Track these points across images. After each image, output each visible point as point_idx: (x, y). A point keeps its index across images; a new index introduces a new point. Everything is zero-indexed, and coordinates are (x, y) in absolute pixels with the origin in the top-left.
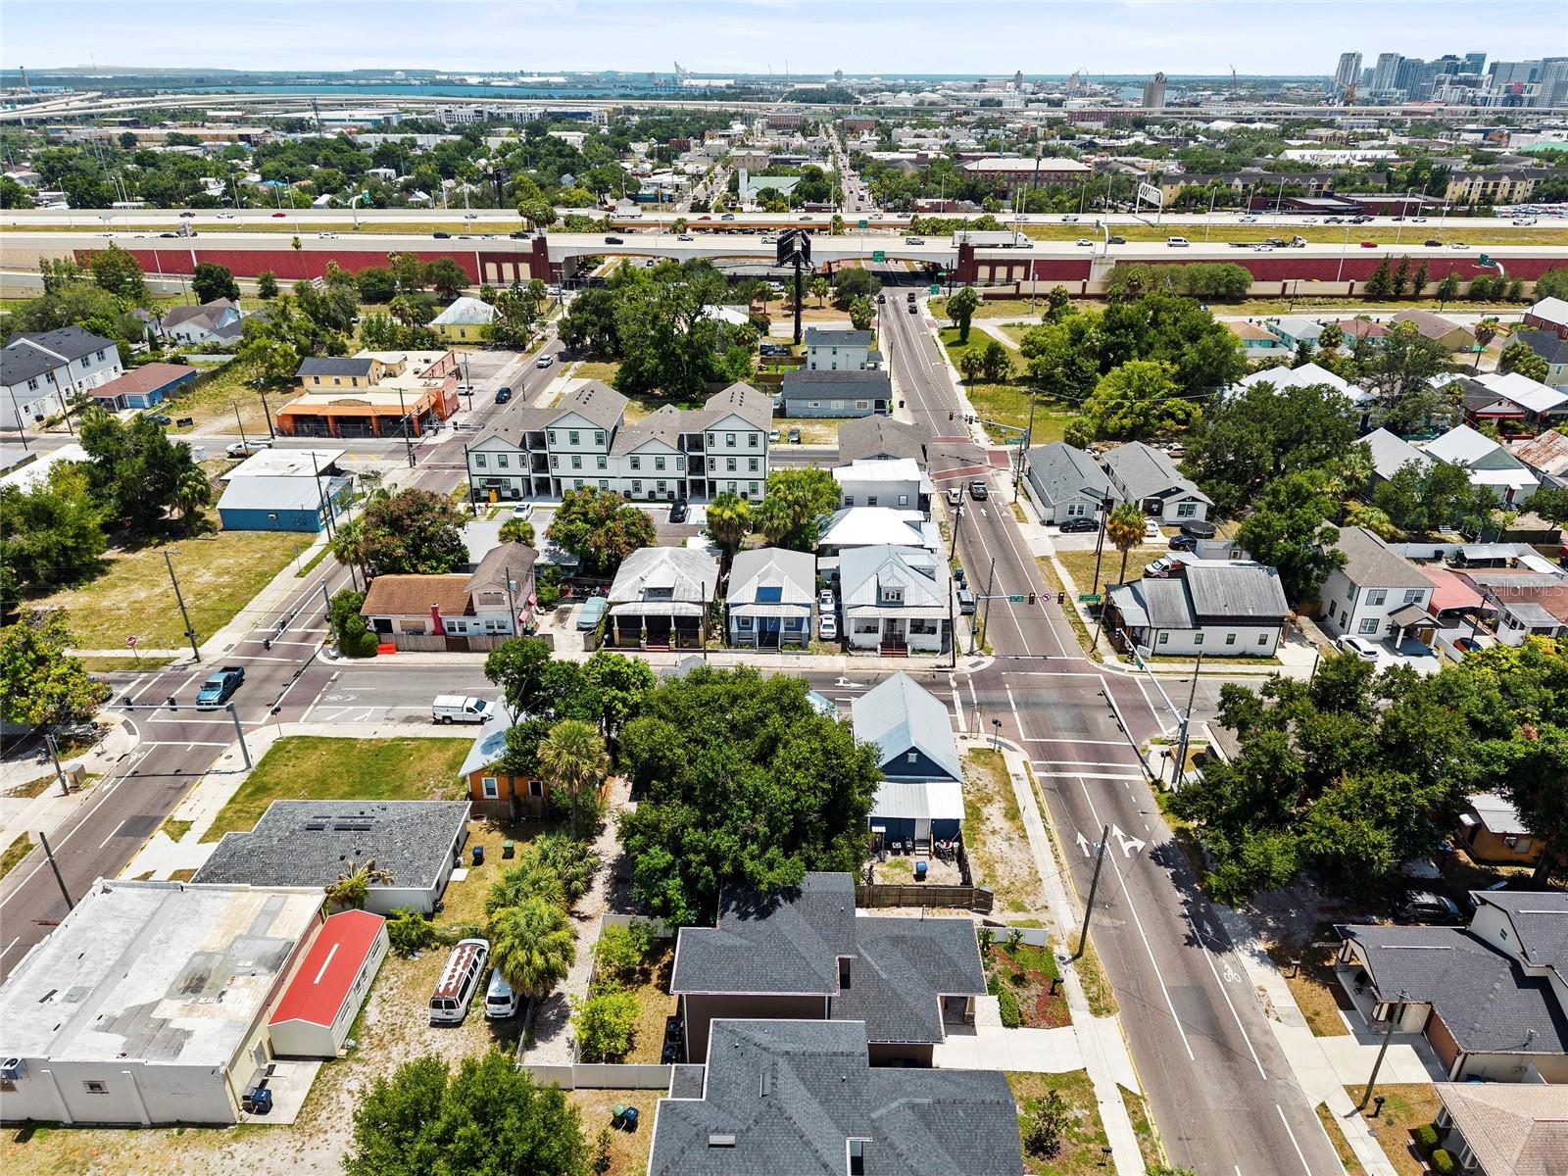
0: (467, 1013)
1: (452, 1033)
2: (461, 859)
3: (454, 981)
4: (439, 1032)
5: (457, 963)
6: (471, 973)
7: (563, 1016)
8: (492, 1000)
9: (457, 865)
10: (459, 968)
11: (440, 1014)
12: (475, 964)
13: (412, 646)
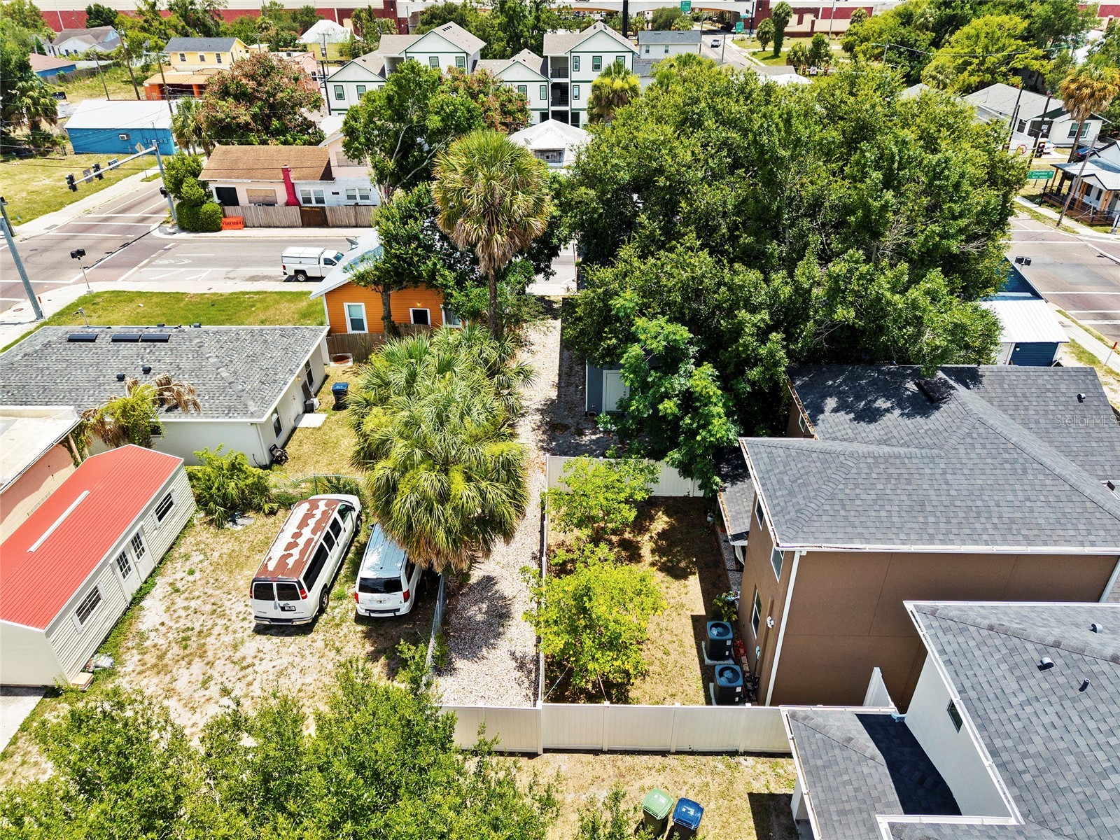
0: (322, 610)
1: (294, 644)
2: (315, 401)
3: (296, 552)
4: (269, 643)
5: (304, 523)
6: (328, 539)
7: (500, 615)
8: (367, 586)
9: (309, 409)
10: (307, 533)
11: (271, 609)
12: (335, 527)
13: (263, 221)
